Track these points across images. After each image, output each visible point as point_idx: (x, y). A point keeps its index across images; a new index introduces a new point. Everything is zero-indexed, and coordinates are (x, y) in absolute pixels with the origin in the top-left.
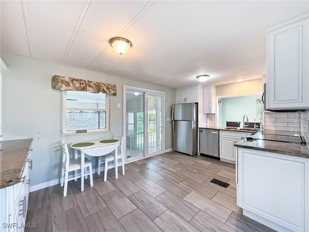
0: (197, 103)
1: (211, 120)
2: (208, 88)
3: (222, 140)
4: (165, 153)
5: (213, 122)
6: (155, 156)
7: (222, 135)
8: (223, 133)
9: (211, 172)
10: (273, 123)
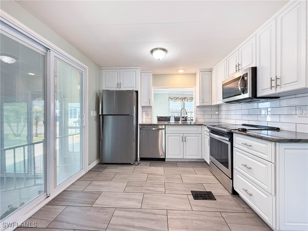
0: (137, 92)
1: (147, 114)
2: (148, 74)
3: (168, 136)
4: (89, 172)
5: (150, 117)
6: (72, 184)
7: (169, 130)
8: (169, 128)
9: (177, 182)
10: (202, 115)
